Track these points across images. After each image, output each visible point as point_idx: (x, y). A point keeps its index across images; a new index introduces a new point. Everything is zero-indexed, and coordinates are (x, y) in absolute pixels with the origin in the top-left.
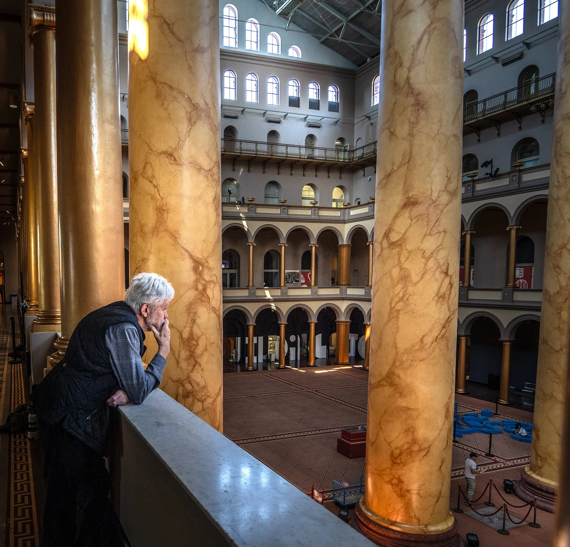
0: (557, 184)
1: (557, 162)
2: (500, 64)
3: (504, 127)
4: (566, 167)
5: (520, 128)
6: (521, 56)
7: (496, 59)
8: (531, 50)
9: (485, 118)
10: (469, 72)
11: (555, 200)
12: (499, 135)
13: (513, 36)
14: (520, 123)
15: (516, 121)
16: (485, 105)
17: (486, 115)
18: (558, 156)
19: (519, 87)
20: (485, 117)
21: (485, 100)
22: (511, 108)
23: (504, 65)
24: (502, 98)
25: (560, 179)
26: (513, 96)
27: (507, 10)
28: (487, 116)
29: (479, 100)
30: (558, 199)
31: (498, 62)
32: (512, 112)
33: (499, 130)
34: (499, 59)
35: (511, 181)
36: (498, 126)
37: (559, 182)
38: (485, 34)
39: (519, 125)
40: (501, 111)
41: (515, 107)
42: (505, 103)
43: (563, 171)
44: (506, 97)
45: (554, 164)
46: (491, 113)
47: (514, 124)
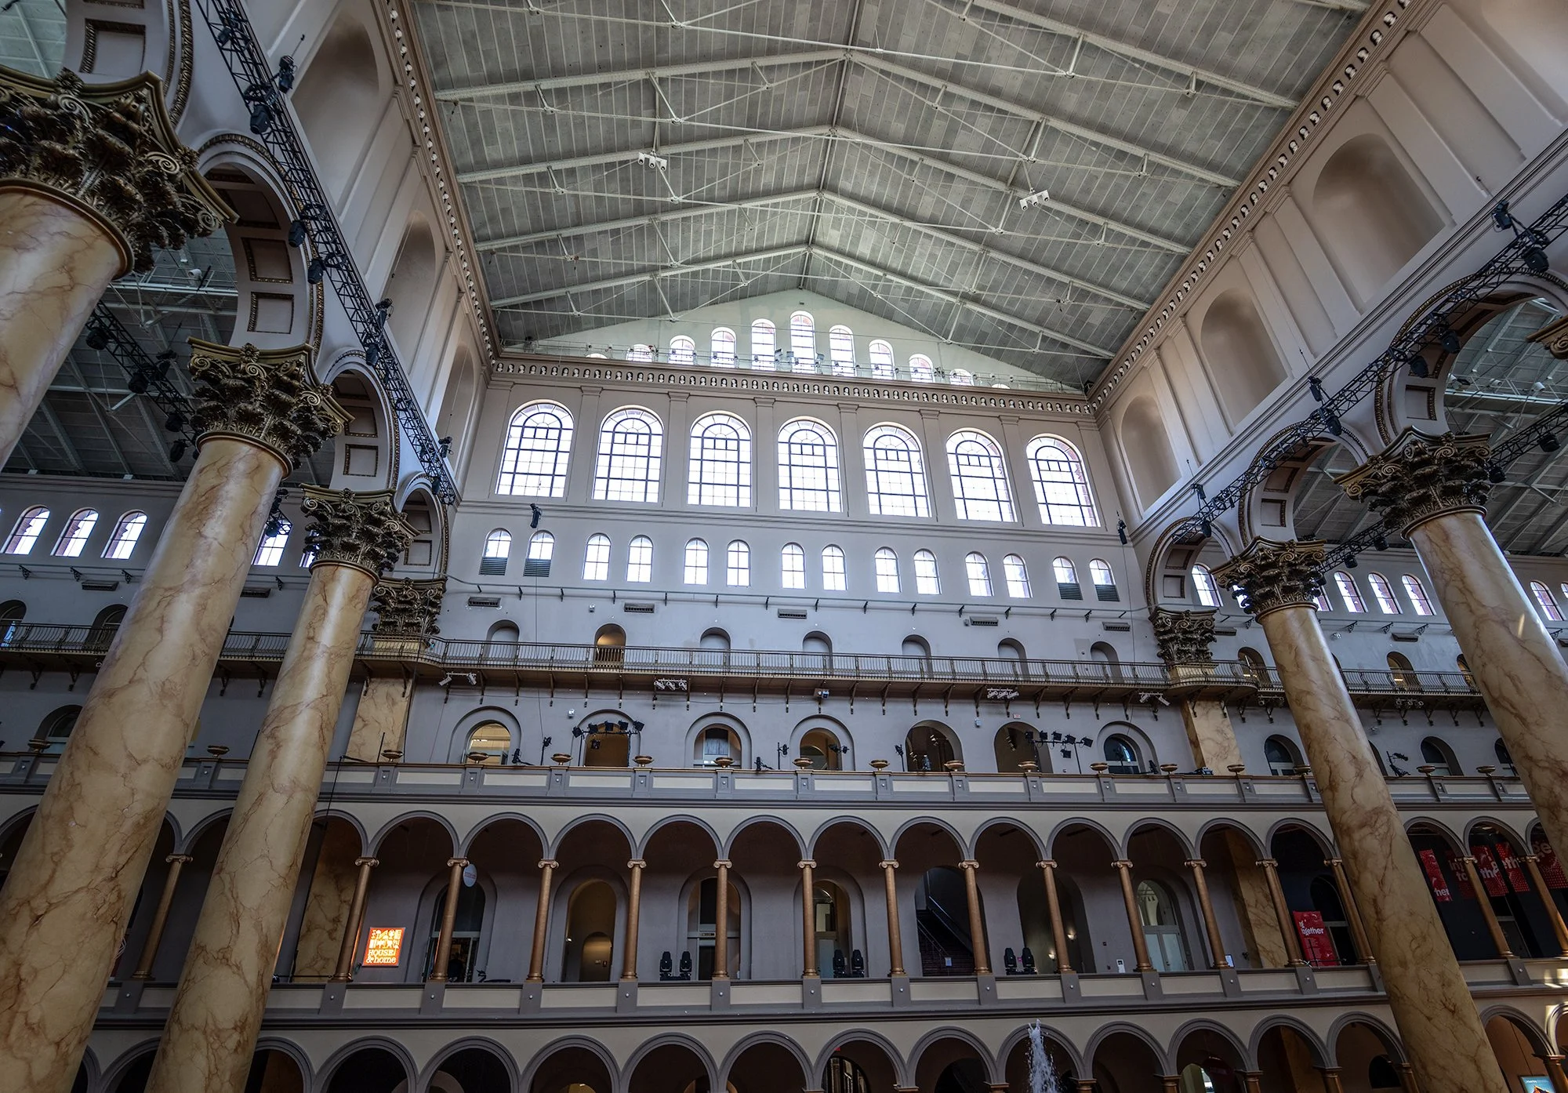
0: (56, 792)
1: (70, 756)
2: (79, 584)
3: (46, 678)
4: (79, 769)
5: (71, 688)
6: (113, 587)
7: (77, 575)
8: (131, 585)
9: (21, 653)
10: (27, 574)
11: (42, 817)
12: (33, 687)
13: (115, 556)
14: (74, 681)
15: (68, 675)
16: (28, 632)
17: (23, 648)
18: (74, 749)
19: (94, 629)
20: (21, 651)
21: (32, 626)
22: (67, 652)
23: (85, 587)
24: (61, 633)
25: (64, 784)
26: (81, 636)
27: (120, 520)
28: (24, 651)
29: (23, 621)
30: (47, 817)
31: (78, 580)
32: (68, 658)
33: (36, 680)
34: (82, 577)
35: (17, 769)
36: (37, 673)
37: (60, 789)
38: (76, 532)
39: (72, 683)
40: (50, 652)
41: (74, 653)
42: (61, 642)
43: (72, 773)
44: (67, 633)
45: (63, 759)
46: (34, 649)
47: (66, 678)
